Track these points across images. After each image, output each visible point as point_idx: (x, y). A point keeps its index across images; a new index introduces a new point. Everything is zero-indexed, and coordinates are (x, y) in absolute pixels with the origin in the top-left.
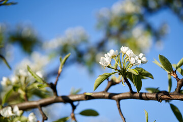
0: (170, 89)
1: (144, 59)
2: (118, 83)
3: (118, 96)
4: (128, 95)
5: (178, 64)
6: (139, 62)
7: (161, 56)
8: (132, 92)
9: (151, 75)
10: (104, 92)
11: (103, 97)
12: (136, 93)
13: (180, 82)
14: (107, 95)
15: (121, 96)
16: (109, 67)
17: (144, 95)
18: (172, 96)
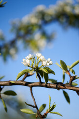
0: (64, 81)
1: (51, 62)
2: (31, 75)
3: (32, 84)
4: (38, 84)
5: (71, 66)
6: (48, 64)
7: (61, 61)
8: (41, 82)
9: (53, 72)
10: (22, 81)
11: (21, 84)
12: (43, 83)
13: (71, 78)
14: (24, 83)
15: (34, 84)
16: (28, 66)
17: (48, 85)
18: (67, 87)
